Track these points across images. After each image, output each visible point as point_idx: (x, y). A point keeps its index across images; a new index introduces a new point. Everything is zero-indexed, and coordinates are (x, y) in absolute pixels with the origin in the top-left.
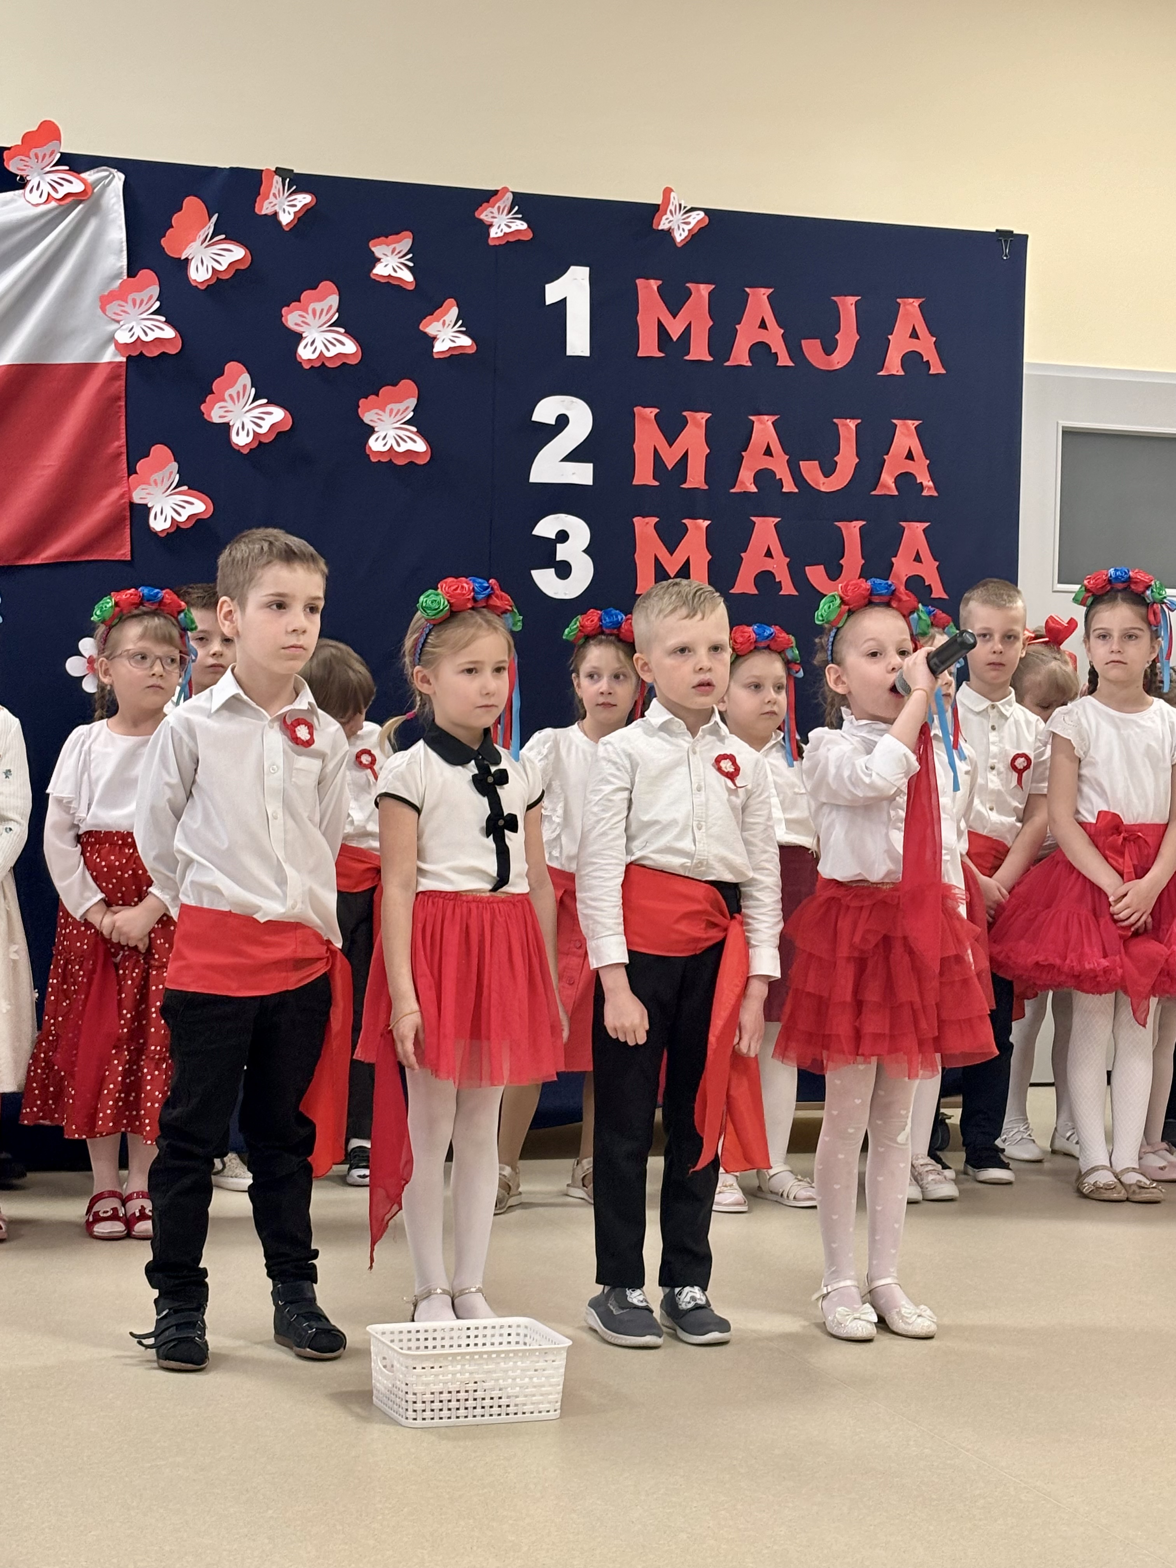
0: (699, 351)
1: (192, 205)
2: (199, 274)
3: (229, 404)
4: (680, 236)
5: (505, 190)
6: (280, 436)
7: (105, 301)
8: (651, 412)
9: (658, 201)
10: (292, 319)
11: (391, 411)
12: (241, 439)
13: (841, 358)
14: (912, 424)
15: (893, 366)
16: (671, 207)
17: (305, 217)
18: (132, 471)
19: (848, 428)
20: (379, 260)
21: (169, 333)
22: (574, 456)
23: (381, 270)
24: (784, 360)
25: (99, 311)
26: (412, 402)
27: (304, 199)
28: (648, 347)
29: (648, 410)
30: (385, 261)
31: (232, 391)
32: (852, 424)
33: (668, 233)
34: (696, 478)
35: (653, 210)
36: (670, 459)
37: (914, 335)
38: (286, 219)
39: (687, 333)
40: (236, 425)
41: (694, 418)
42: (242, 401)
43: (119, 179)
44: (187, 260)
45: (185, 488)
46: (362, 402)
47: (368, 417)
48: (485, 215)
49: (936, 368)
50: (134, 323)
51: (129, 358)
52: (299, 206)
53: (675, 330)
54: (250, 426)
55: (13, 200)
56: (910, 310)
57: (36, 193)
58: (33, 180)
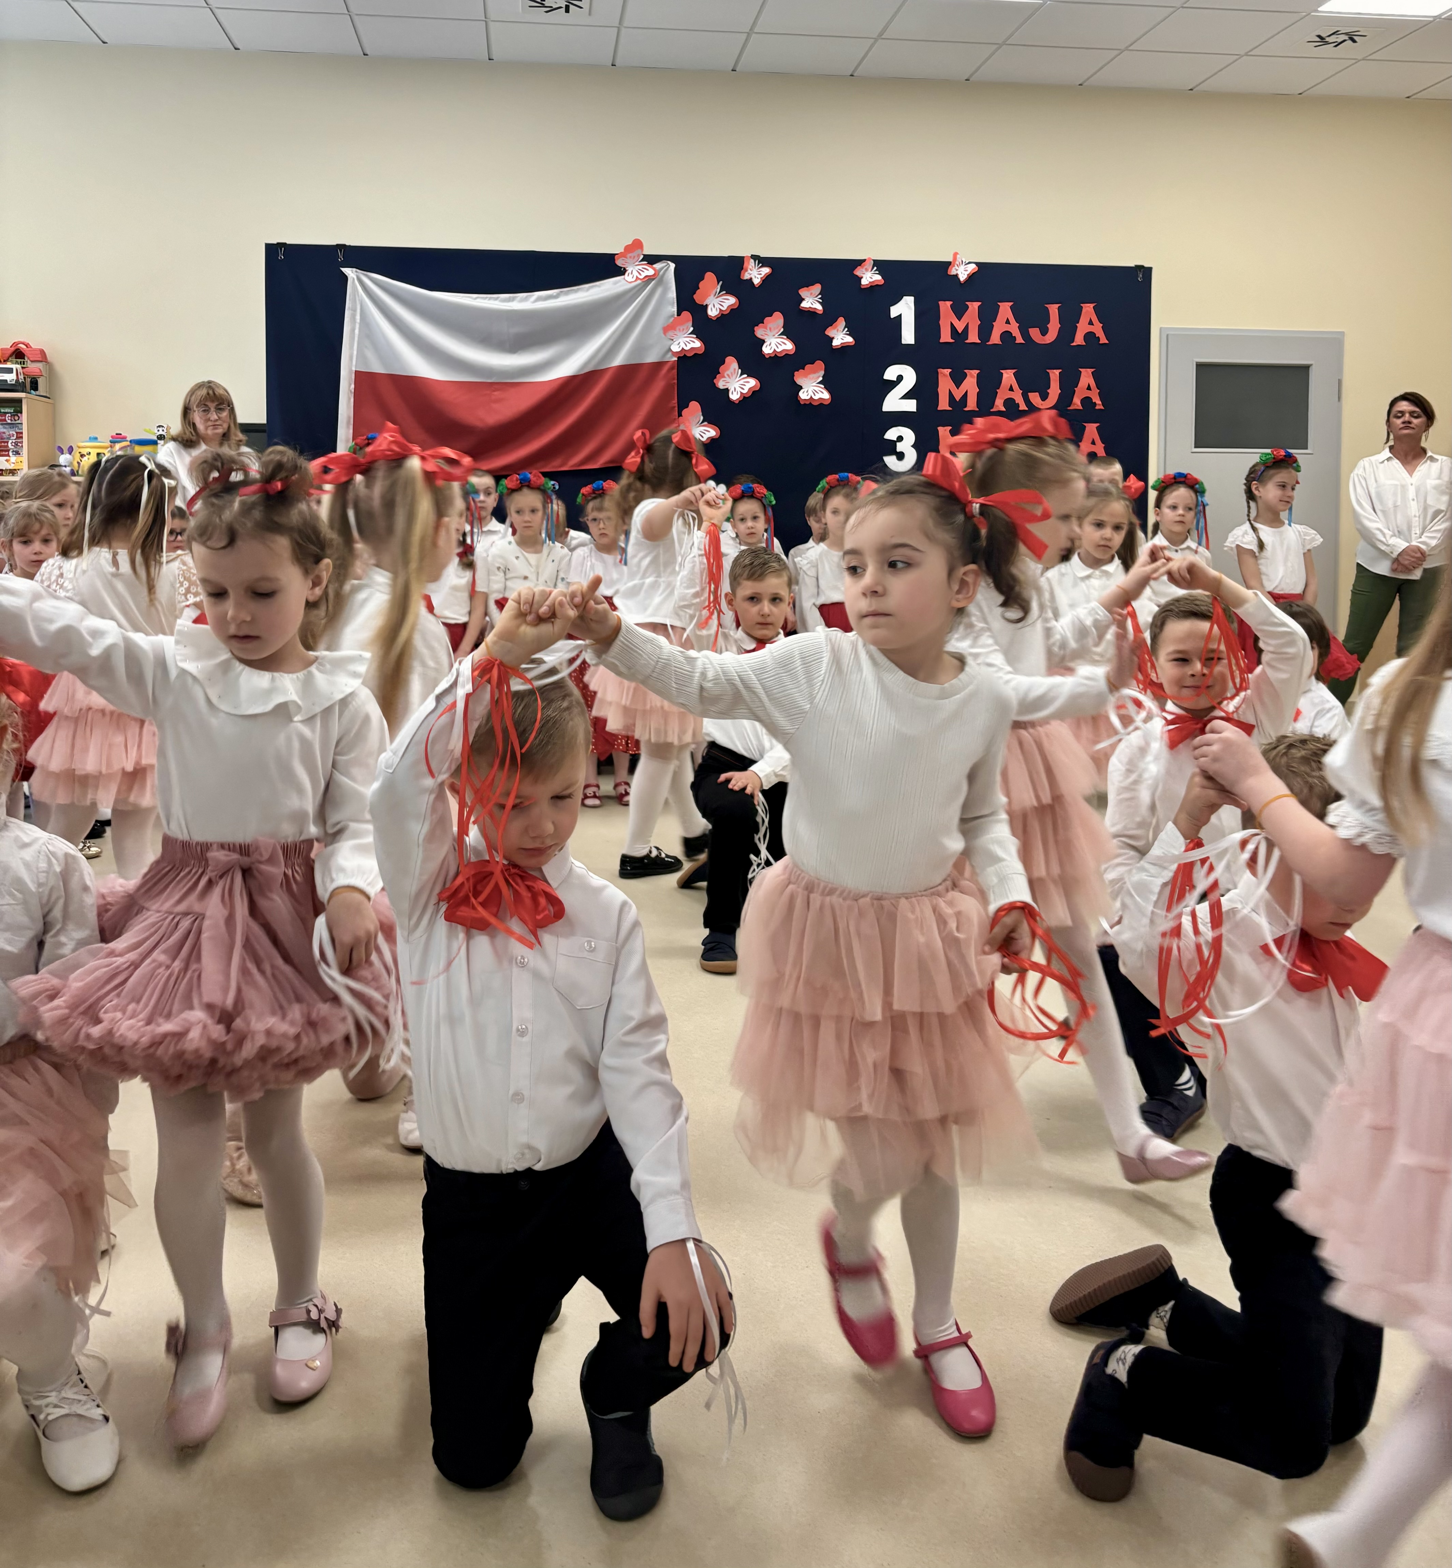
0: (973, 337)
1: (710, 277)
2: (713, 312)
3: (727, 379)
4: (963, 277)
5: (870, 259)
6: (754, 393)
7: (666, 330)
8: (947, 371)
9: (950, 259)
10: (759, 332)
11: (811, 378)
12: (734, 396)
13: (1051, 337)
14: (1090, 371)
15: (1079, 340)
16: (958, 262)
17: (766, 280)
18: (680, 415)
19: (1055, 375)
20: (803, 299)
21: (697, 344)
22: (907, 396)
23: (805, 305)
24: (1020, 340)
25: (663, 336)
26: (822, 373)
27: (766, 270)
28: (946, 337)
29: (945, 370)
30: (807, 299)
31: (728, 372)
32: (1057, 372)
33: (957, 275)
35: (948, 264)
36: (958, 395)
37: (1091, 323)
38: (757, 281)
39: (967, 327)
40: (731, 389)
41: (971, 373)
42: (734, 376)
43: (672, 266)
44: (707, 305)
45: (706, 423)
46: (796, 373)
47: (799, 381)
48: (858, 272)
49: (1103, 340)
50: (680, 340)
51: (679, 358)
52: (763, 274)
53: (960, 326)
54: (739, 389)
55: (619, 281)
56: (1088, 310)
57: (631, 276)
58: (629, 270)
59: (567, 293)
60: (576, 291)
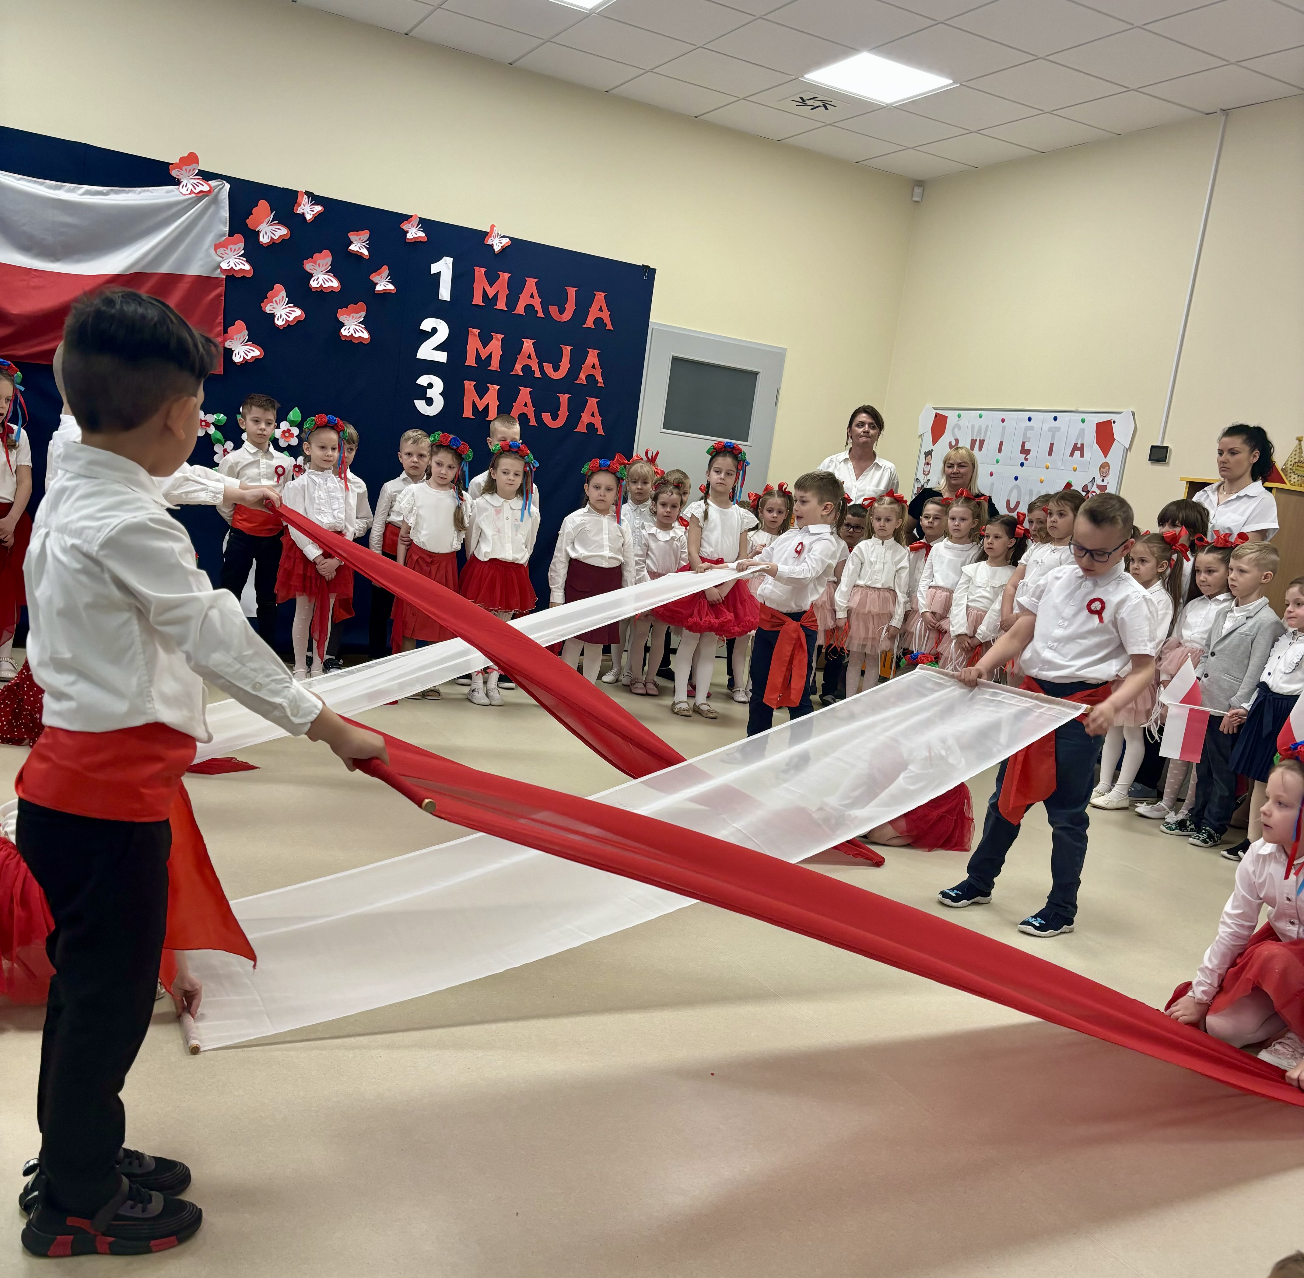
0: (501, 305)
1: (263, 204)
2: (264, 239)
3: (275, 305)
4: (497, 248)
5: (416, 215)
6: (299, 323)
7: (217, 247)
8: (476, 331)
9: (488, 231)
10: (309, 266)
11: (353, 317)
12: (279, 322)
13: (567, 316)
14: (596, 352)
15: (590, 323)
16: (494, 234)
17: (318, 217)
18: (226, 332)
19: (567, 350)
20: (352, 243)
21: (247, 267)
22: (439, 348)
23: (353, 247)
24: (540, 314)
25: (213, 251)
26: (364, 314)
27: (318, 208)
28: (478, 300)
30: (355, 243)
31: (277, 299)
32: (569, 348)
33: (492, 246)
34: (495, 365)
35: (485, 234)
36: (484, 355)
37: (601, 310)
38: (309, 217)
39: (496, 295)
41: (497, 337)
42: (281, 304)
43: (228, 186)
45: (251, 343)
46: (339, 311)
47: (342, 318)
48: (405, 226)
49: (609, 327)
50: (230, 260)
51: (227, 276)
52: (316, 211)
53: (491, 293)
54: (284, 316)
55: (173, 191)
56: (600, 297)
57: (185, 189)
58: (184, 183)
59: (117, 193)
60: (127, 192)
